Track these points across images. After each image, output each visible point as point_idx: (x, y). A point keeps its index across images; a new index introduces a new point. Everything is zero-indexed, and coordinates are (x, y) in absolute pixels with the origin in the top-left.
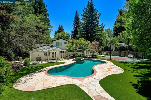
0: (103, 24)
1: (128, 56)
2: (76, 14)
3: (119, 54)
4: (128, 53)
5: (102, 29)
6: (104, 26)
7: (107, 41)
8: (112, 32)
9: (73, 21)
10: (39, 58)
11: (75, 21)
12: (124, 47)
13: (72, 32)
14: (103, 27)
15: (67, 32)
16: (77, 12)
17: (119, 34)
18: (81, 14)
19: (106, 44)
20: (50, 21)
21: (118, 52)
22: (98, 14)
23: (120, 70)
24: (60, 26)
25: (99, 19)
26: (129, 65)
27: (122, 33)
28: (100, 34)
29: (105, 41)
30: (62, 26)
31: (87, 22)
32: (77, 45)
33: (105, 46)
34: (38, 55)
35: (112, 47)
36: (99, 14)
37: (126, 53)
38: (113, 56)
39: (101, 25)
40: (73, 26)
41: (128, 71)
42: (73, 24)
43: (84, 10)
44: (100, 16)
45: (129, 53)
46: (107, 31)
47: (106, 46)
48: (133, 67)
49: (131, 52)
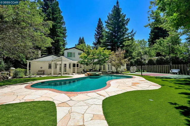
0: (133, 31)
1: (171, 71)
2: (99, 22)
3: (156, 70)
4: (169, 67)
5: (132, 38)
6: (135, 33)
7: (138, 53)
8: (147, 43)
9: (95, 30)
10: (41, 71)
11: (97, 31)
12: (164, 59)
13: (94, 44)
14: (133, 35)
15: (88, 45)
16: (100, 19)
17: (156, 42)
18: (105, 21)
19: (138, 57)
20: (66, 31)
21: (154, 67)
22: (126, 19)
23: (153, 85)
24: (80, 39)
25: (127, 25)
26: (171, 81)
27: (159, 40)
28: (129, 45)
29: (136, 53)
30: (83, 38)
31: (112, 29)
32: (94, 56)
33: (135, 60)
34: (41, 68)
35: (144, 57)
36: (128, 19)
37: (167, 67)
38: (147, 72)
39: (130, 33)
40: (95, 36)
41: (169, 87)
42: (95, 34)
43: (108, 16)
44: (129, 21)
45: (172, 67)
46: (140, 42)
47: (138, 59)
48: (177, 83)
49: (174, 65)
